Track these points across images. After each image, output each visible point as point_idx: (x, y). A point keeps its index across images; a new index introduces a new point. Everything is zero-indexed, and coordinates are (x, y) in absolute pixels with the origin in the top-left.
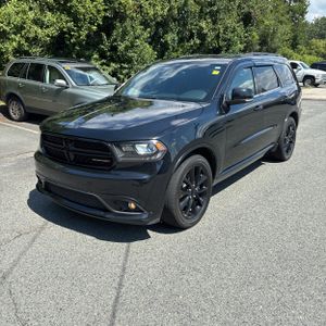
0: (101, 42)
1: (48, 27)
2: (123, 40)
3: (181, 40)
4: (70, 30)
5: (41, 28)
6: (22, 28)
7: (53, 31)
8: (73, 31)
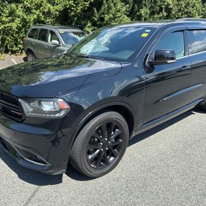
0: (93, 15)
1: (57, 4)
2: (108, 13)
3: (153, 13)
4: (71, 6)
5: (53, 5)
6: (41, 5)
7: (60, 7)
8: (73, 7)
